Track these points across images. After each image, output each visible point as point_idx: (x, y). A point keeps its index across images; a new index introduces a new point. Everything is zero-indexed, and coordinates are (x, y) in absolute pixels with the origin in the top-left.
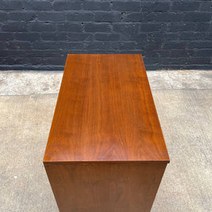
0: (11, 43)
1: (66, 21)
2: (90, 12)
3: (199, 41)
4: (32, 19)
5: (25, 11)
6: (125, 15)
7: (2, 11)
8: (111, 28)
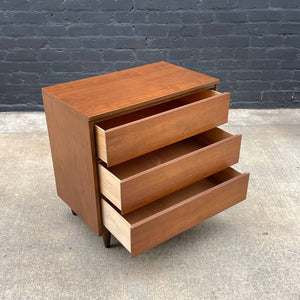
0: (15, 76)
1: (82, 48)
2: (110, 37)
4: (42, 47)
6: (149, 41)
7: (9, 38)
8: (135, 55)
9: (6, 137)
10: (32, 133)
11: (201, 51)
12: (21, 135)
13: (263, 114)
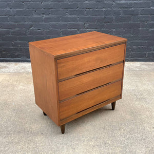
0: (15, 43)
1: (51, 29)
2: (65, 23)
3: (136, 41)
4: (30, 28)
5: (26, 23)
6: (86, 25)
7: (13, 23)
8: (79, 32)
9: (9, 75)
10: (23, 73)
11: (114, 30)
12: (18, 74)
13: (148, 65)
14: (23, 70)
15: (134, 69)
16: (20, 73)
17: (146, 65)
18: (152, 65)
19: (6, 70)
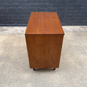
0: (10, 16)
1: (30, 7)
2: (39, 4)
5: (16, 4)
6: (51, 5)
7: (8, 4)
8: (46, 9)
9: (9, 35)
10: (16, 34)
12: (13, 34)
13: (84, 28)
14: (16, 32)
15: (77, 31)
16: (15, 34)
17: (82, 28)
18: (86, 28)
19: (7, 32)
